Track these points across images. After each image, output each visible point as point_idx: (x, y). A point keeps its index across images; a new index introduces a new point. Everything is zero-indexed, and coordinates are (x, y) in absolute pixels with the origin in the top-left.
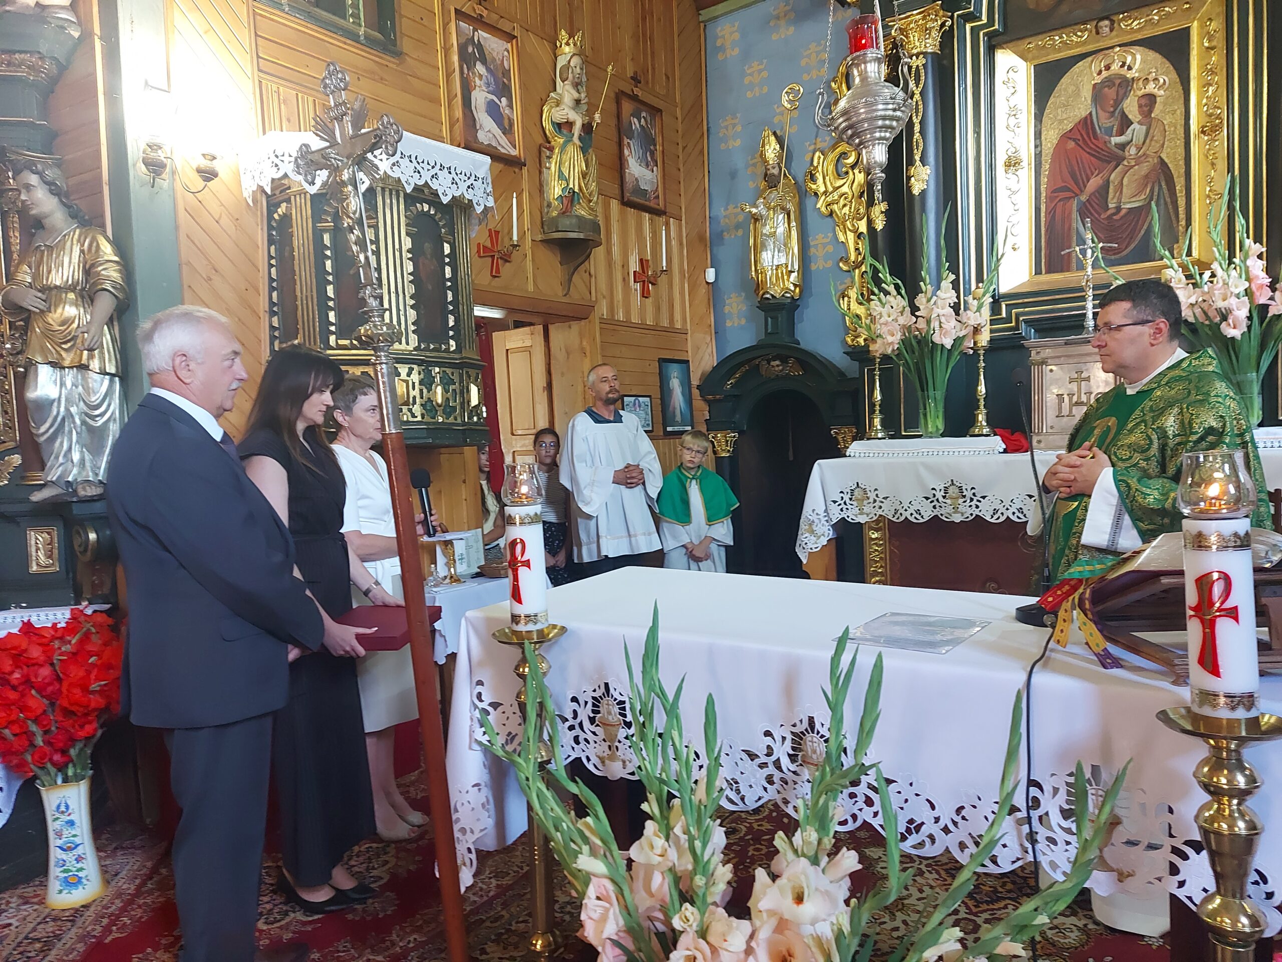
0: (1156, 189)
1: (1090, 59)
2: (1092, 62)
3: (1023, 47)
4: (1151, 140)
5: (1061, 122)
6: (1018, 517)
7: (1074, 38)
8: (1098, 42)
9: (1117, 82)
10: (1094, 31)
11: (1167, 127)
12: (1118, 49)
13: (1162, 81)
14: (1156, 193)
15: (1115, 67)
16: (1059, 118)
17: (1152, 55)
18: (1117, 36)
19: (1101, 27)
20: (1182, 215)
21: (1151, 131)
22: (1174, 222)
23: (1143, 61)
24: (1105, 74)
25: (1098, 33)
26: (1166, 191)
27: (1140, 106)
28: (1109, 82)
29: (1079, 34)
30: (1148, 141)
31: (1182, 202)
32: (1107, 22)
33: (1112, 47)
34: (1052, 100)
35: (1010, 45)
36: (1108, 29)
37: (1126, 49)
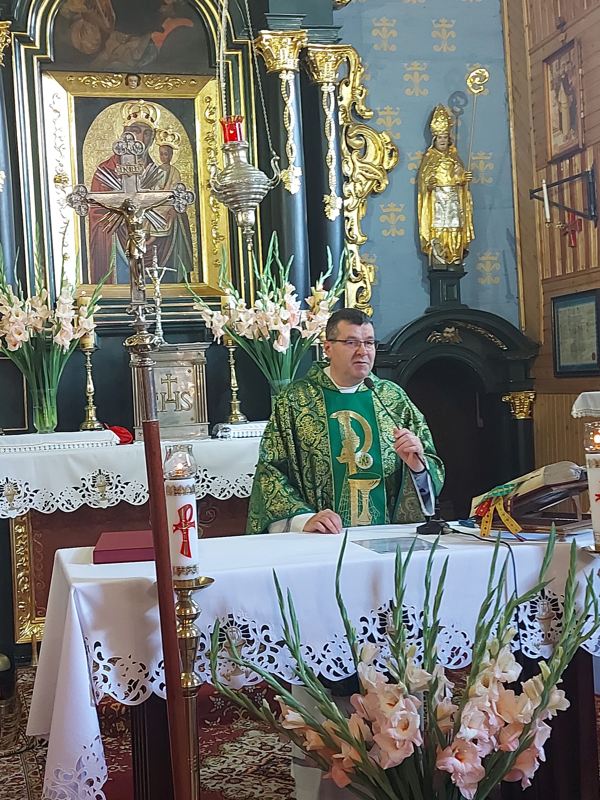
0: (176, 225)
1: (121, 104)
2: (123, 106)
3: (64, 78)
4: (171, 183)
5: (99, 152)
7: (109, 84)
8: (126, 91)
9: (143, 129)
10: (124, 81)
11: (181, 175)
12: (142, 102)
13: (177, 137)
14: (175, 228)
15: (142, 115)
16: (97, 148)
17: (169, 114)
18: (141, 91)
19: (131, 80)
20: (195, 249)
21: (170, 177)
22: (190, 253)
23: (162, 117)
24: (133, 120)
25: (127, 84)
26: (183, 227)
27: (161, 154)
28: (136, 128)
29: (114, 81)
30: (168, 184)
31: (194, 238)
32: (136, 78)
33: (138, 99)
34: (90, 131)
35: (55, 73)
36: (136, 83)
37: (149, 103)
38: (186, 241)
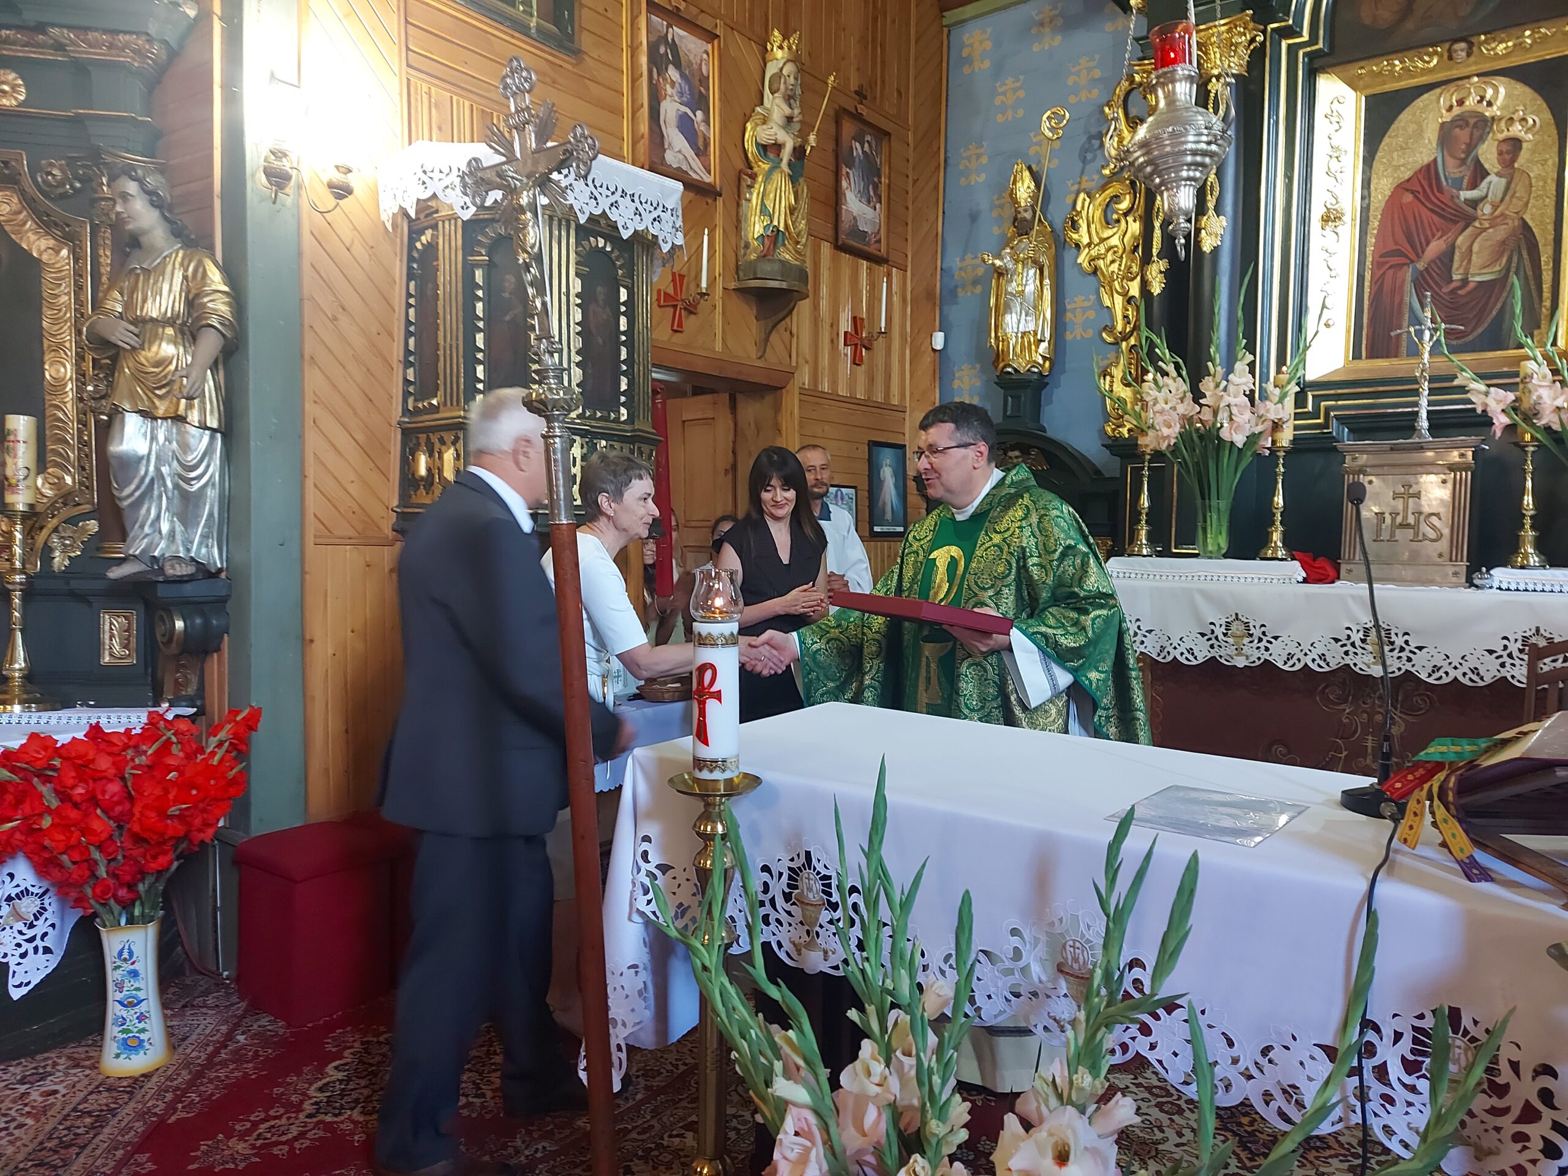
0: (1515, 259)
1: (1438, 91)
2: (1441, 94)
3: (1352, 72)
4: (1513, 196)
5: (1397, 168)
6: (1319, 666)
7: (1420, 64)
8: (1450, 69)
9: (1472, 121)
10: (1446, 55)
11: (1533, 181)
12: (1476, 79)
13: (1531, 122)
14: (1514, 265)
15: (1471, 102)
16: (1394, 163)
17: (1520, 89)
18: (1476, 63)
19: (1456, 51)
21: (1513, 186)
22: (1536, 300)
24: (1456, 110)
25: (1450, 58)
26: (1527, 262)
27: (1500, 153)
28: (1461, 121)
29: (1426, 58)
30: (1507, 198)
31: (1547, 277)
32: (1463, 45)
33: (1468, 77)
34: (1386, 141)
35: (1337, 69)
36: (1464, 54)
37: (1486, 79)
38: (1532, 283)
